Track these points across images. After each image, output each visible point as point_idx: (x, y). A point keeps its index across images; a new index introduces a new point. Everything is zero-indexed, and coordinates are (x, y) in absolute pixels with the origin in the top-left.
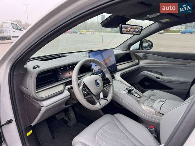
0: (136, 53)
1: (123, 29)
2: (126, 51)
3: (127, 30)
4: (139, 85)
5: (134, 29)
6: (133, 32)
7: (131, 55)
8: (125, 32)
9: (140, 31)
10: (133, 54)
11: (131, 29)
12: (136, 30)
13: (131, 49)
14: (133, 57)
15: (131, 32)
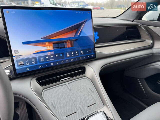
2: (133, 21)
4: (145, 82)
7: (139, 29)
13: (145, 18)
14: (144, 34)
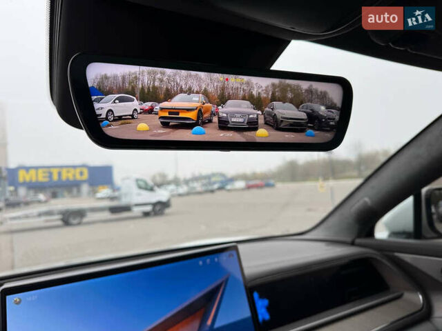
0: (397, 254)
1: (103, 106)
2: (353, 244)
3: (174, 111)
5: (257, 103)
6: (253, 126)
8: (144, 128)
9: (335, 115)
10: (385, 261)
11: (223, 100)
12: (286, 111)
15: (224, 125)
